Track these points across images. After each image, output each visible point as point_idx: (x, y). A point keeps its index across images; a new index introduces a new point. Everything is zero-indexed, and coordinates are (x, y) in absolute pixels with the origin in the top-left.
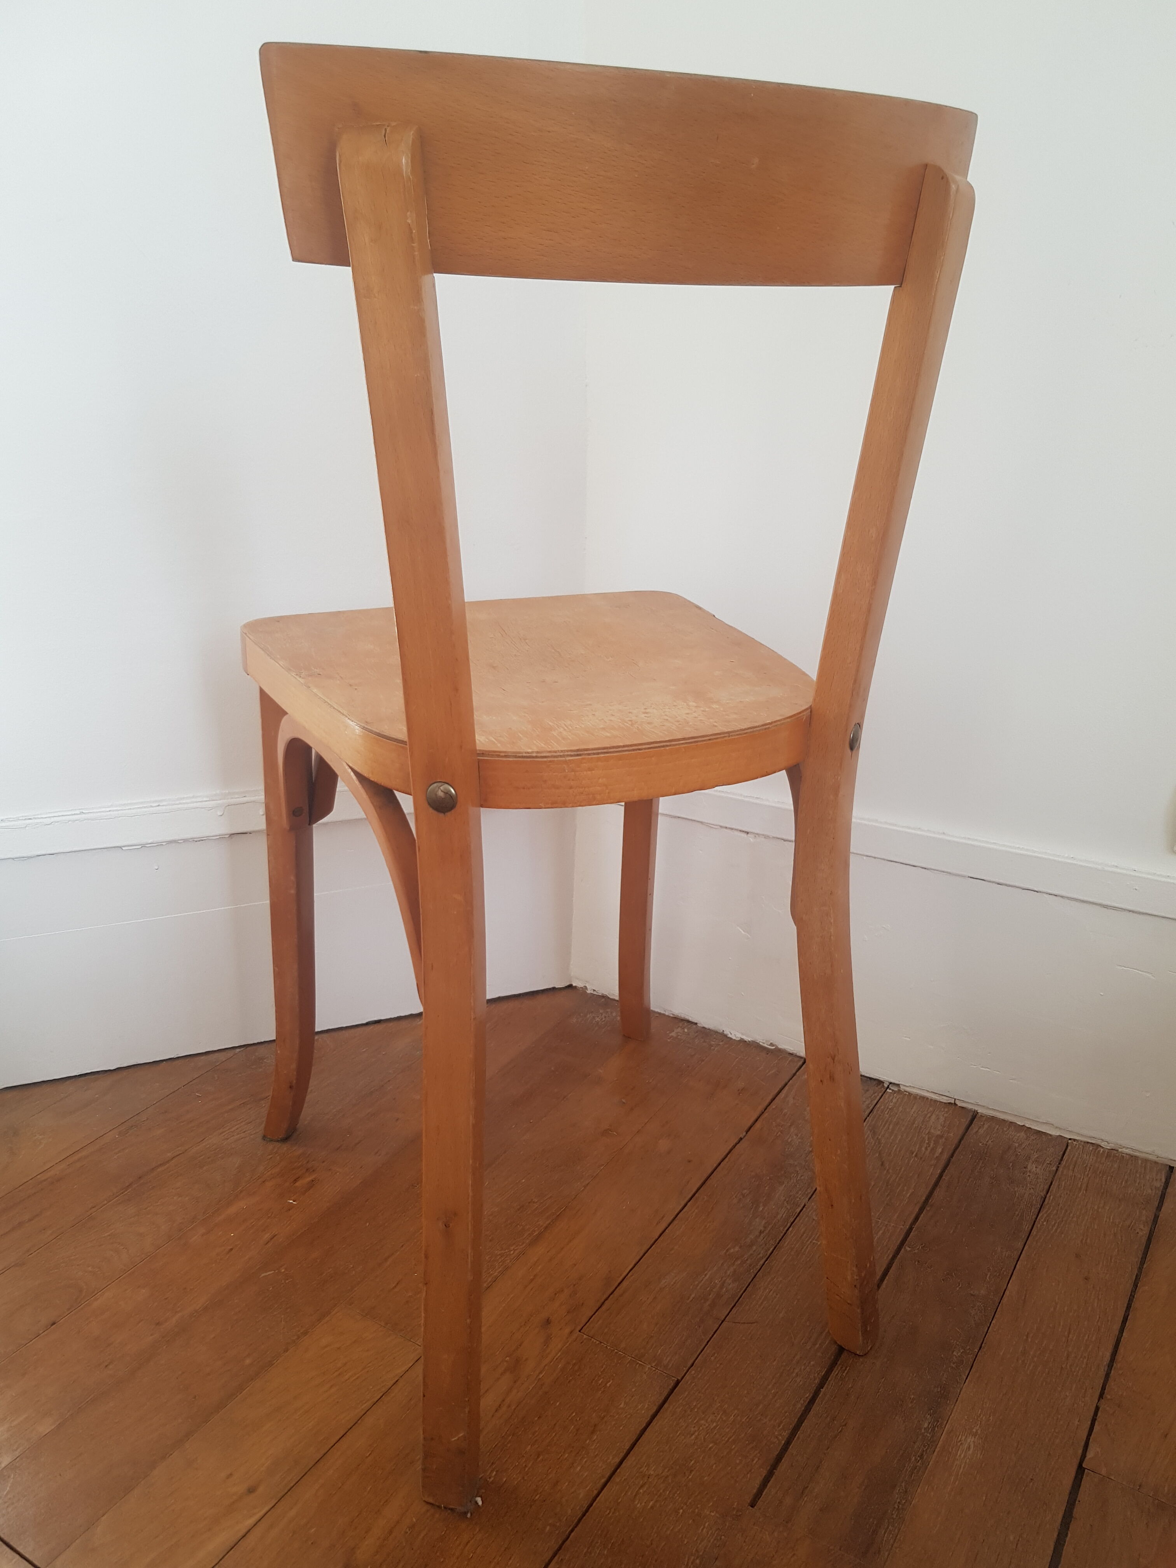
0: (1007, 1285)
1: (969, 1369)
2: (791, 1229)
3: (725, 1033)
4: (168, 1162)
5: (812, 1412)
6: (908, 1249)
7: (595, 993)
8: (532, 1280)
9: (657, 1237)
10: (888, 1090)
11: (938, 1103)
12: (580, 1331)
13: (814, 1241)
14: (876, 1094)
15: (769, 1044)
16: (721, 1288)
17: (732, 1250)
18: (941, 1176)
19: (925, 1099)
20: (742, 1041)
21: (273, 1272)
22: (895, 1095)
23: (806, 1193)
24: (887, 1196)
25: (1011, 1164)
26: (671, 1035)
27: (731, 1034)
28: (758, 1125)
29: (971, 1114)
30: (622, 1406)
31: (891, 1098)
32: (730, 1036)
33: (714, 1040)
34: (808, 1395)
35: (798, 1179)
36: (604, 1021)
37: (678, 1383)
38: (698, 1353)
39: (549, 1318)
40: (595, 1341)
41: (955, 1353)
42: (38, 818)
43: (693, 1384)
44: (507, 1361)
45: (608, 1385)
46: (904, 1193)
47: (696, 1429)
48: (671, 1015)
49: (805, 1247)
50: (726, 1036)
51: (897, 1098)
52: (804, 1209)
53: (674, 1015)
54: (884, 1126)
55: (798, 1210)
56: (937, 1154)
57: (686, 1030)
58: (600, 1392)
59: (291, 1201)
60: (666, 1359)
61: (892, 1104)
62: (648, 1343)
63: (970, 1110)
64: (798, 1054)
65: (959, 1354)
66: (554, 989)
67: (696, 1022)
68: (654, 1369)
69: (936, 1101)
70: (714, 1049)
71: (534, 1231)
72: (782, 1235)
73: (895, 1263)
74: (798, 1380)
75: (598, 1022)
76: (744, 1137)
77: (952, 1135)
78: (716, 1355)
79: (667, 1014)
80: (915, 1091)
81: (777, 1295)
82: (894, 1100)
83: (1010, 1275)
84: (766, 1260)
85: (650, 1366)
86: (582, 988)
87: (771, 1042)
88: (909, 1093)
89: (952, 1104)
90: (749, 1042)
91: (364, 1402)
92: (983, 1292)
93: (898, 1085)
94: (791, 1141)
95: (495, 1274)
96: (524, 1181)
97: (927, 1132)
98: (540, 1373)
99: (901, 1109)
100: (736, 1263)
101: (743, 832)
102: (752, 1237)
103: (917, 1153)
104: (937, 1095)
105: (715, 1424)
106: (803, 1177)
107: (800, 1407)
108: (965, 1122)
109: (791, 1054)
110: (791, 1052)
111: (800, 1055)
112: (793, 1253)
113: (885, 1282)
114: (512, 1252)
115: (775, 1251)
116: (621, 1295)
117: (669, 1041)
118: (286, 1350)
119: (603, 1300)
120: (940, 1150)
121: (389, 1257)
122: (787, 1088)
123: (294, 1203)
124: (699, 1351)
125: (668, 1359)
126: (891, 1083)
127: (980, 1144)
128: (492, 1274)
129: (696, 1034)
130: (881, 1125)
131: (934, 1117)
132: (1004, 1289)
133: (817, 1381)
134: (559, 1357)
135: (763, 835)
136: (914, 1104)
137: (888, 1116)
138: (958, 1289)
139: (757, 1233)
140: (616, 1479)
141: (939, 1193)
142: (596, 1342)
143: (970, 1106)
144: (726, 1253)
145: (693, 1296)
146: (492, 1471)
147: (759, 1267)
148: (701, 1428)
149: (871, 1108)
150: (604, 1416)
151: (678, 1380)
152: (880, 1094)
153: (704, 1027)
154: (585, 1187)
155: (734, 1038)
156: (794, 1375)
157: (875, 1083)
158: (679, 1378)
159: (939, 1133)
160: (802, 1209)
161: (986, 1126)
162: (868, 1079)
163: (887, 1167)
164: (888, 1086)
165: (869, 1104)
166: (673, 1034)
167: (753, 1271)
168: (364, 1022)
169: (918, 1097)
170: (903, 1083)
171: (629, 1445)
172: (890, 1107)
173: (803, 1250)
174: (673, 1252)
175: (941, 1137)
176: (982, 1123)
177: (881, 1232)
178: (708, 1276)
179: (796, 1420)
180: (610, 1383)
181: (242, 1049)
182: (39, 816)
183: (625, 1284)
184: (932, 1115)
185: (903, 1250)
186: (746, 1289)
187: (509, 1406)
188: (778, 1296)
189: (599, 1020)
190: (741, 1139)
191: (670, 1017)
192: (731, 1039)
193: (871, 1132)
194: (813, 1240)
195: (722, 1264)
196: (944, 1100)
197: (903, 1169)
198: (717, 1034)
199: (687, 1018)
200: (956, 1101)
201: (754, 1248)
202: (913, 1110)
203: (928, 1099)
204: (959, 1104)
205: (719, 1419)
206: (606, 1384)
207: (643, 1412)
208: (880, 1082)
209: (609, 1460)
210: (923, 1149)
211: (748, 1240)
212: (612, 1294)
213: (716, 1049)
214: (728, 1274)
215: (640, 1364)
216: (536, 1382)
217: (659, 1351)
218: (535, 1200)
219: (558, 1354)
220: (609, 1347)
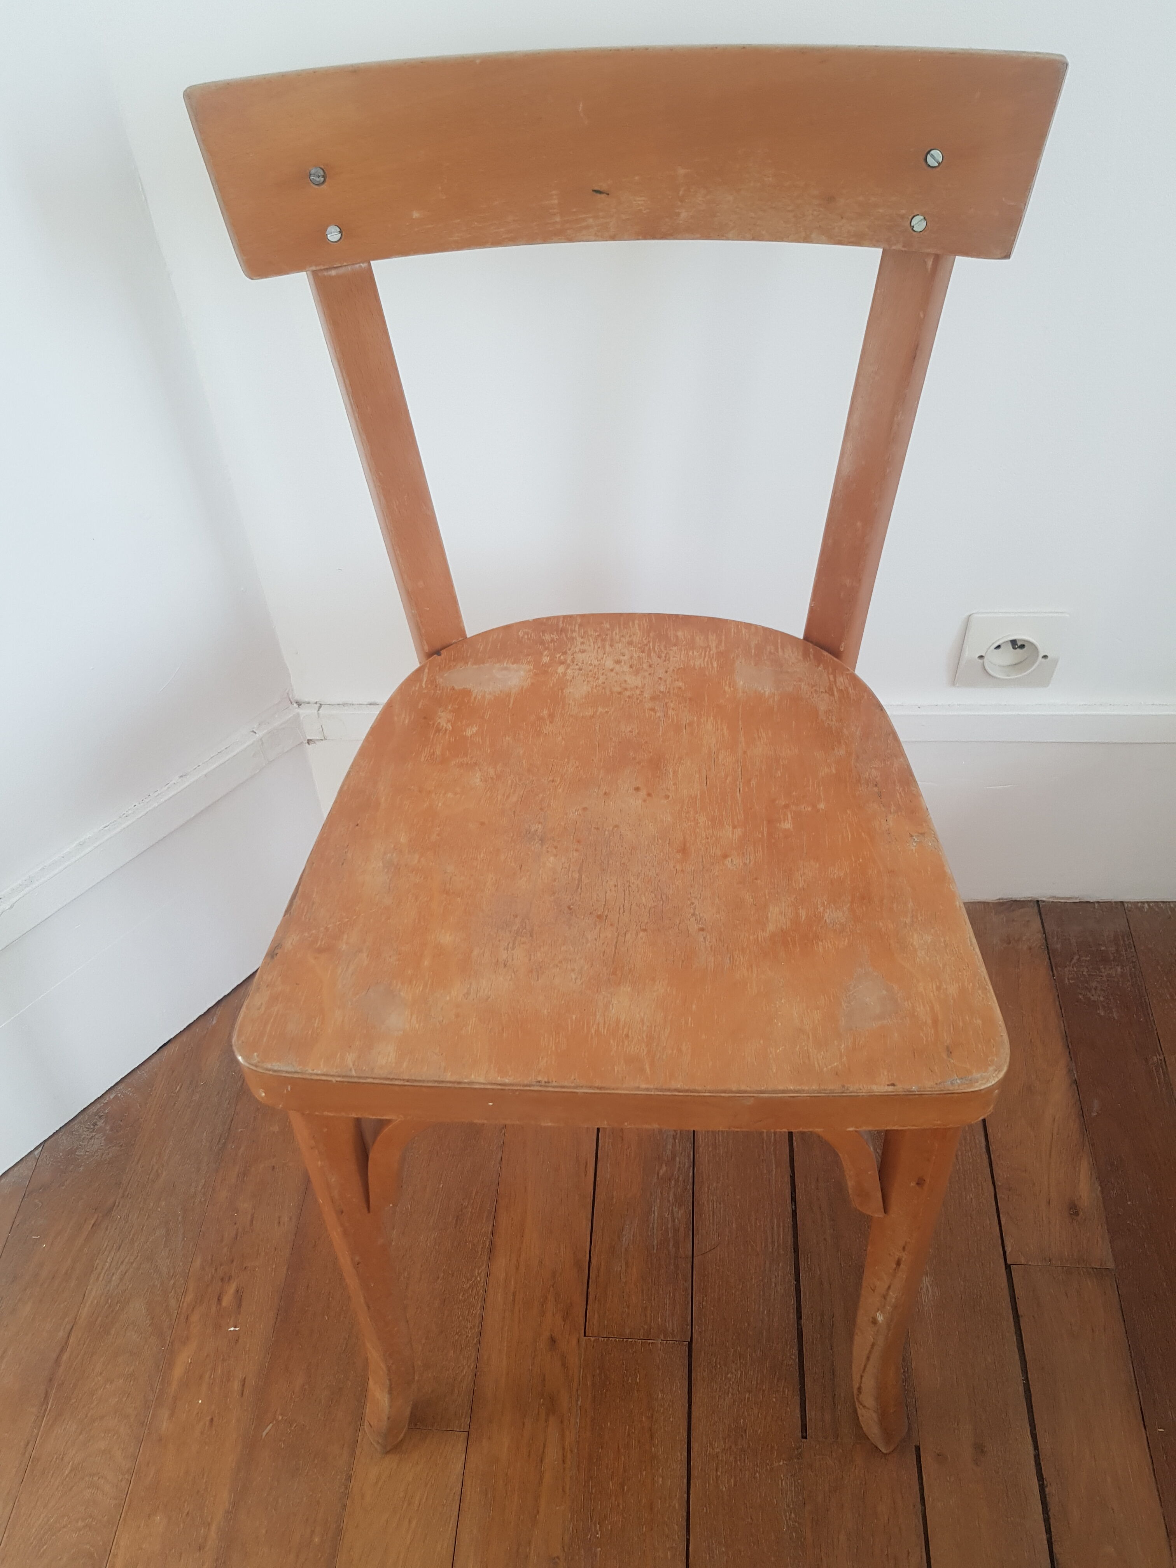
4: (66, 1343)
5: (804, 1317)
8: (514, 1301)
9: (593, 1191)
12: (585, 1336)
16: (673, 1221)
17: (661, 1172)
21: (271, 1425)
30: (660, 1396)
34: (793, 1301)
37: (690, 1344)
38: (690, 1305)
39: (552, 1335)
43: (704, 1340)
44: (543, 1404)
45: (638, 1381)
47: (728, 1385)
58: (636, 1391)
59: (232, 1329)
60: (669, 1326)
62: (646, 1316)
68: (665, 1342)
71: (484, 1242)
74: (779, 1290)
78: (705, 1298)
81: (720, 1204)
85: (660, 1341)
91: (448, 1520)
95: (478, 1313)
96: (442, 1186)
98: (577, 1400)
100: (672, 1186)
102: (669, 1147)
105: (739, 1372)
107: (793, 1316)
112: (710, 1149)
114: (479, 1279)
116: (598, 1276)
118: (344, 1506)
119: (585, 1290)
123: (237, 1329)
124: (691, 1302)
125: (671, 1324)
128: (476, 1314)
134: (583, 1373)
139: (671, 1140)
140: (694, 1473)
142: (604, 1340)
144: (658, 1178)
145: (655, 1242)
146: (595, 1526)
147: (691, 1180)
148: (731, 1383)
150: (652, 1415)
151: (689, 1342)
154: (500, 1165)
156: (773, 1285)
158: (690, 1339)
174: (614, 1201)
178: (656, 1214)
179: (796, 1331)
180: (638, 1378)
183: (594, 1263)
186: (693, 1212)
187: (571, 1451)
188: (722, 1205)
195: (662, 1193)
201: (677, 1159)
205: (740, 1365)
206: (636, 1381)
207: (680, 1392)
209: (679, 1459)
211: (668, 1153)
212: (589, 1280)
214: (671, 1202)
215: (652, 1343)
216: (579, 1412)
217: (660, 1320)
218: (465, 1204)
219: (580, 1371)
220: (618, 1339)
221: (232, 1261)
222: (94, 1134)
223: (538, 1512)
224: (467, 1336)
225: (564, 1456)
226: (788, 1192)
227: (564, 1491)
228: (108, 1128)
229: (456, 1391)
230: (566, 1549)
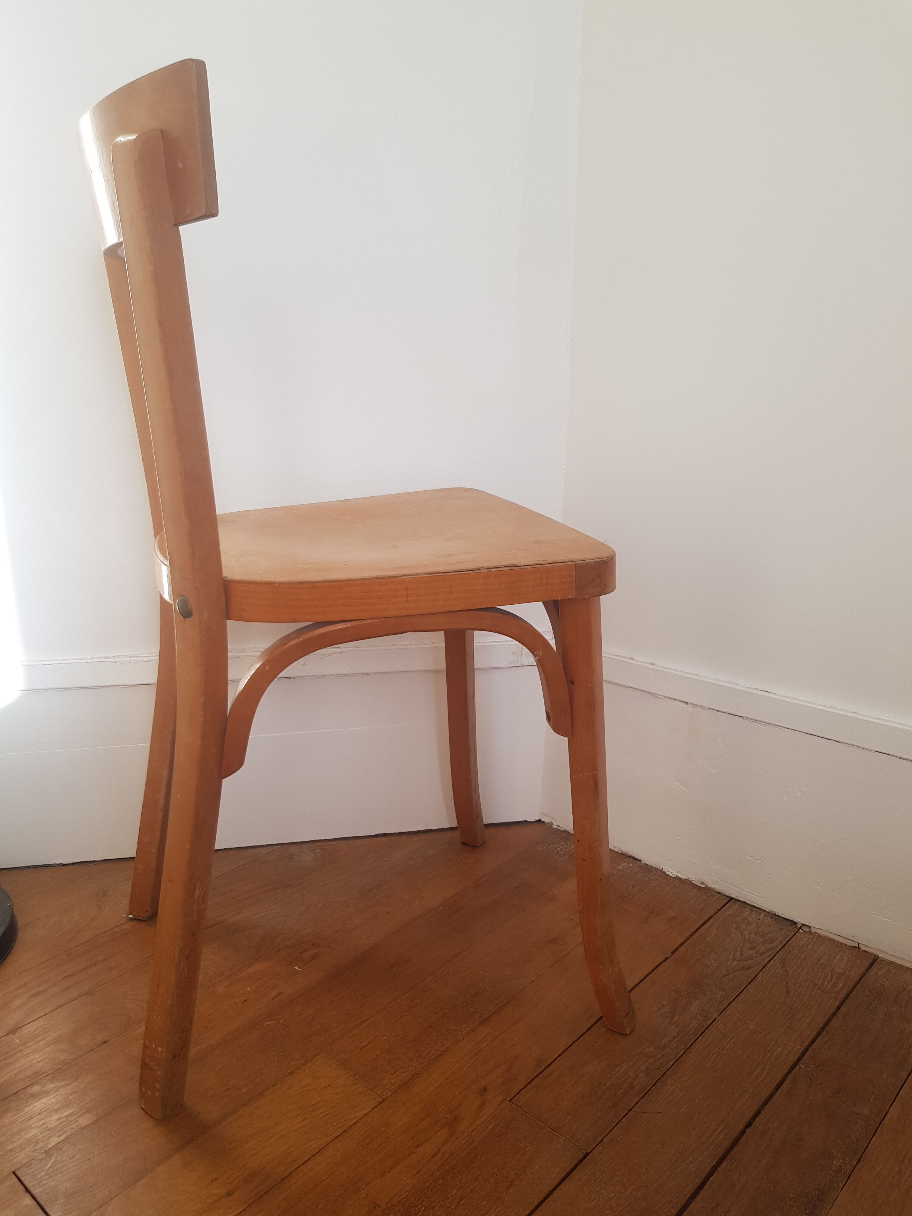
0: (889, 1109)
1: (846, 1179)
2: (700, 1038)
3: (664, 870)
4: (210, 927)
5: (700, 1196)
6: (803, 1066)
7: (559, 828)
8: (476, 1054)
9: (585, 1032)
10: (800, 930)
11: (844, 946)
12: (510, 1101)
13: (719, 1051)
14: (789, 933)
15: (701, 882)
16: (634, 1080)
18: (839, 1008)
19: (832, 941)
20: (677, 878)
21: (274, 1022)
22: (806, 935)
23: (718, 1009)
24: (789, 1019)
25: (904, 1004)
26: (617, 867)
27: (669, 871)
28: (683, 948)
29: (873, 957)
30: (536, 1168)
31: (802, 937)
32: (667, 873)
33: (654, 875)
34: (698, 1181)
35: (712, 996)
36: (564, 851)
37: (587, 1155)
38: (606, 1133)
39: (486, 1087)
40: (521, 1111)
41: (835, 1162)
42: (140, 657)
43: (600, 1158)
44: (447, 1118)
46: (805, 1018)
47: (597, 1196)
48: (620, 852)
49: (711, 1055)
50: (664, 873)
51: (807, 938)
52: (714, 1023)
53: (622, 852)
54: (794, 959)
55: (709, 1023)
56: (837, 989)
57: (631, 865)
58: (520, 1154)
59: (297, 968)
60: (579, 1134)
61: (802, 942)
62: (565, 1118)
63: (872, 954)
64: (724, 893)
65: (838, 1164)
66: (526, 821)
67: (640, 859)
68: (568, 1141)
69: (842, 944)
70: (653, 883)
71: (484, 1014)
72: (692, 1041)
73: (789, 1077)
74: (691, 1167)
75: (558, 852)
76: (670, 957)
77: (853, 973)
78: (622, 1136)
79: (616, 850)
80: (824, 933)
81: (682, 1091)
82: (804, 940)
83: (893, 1100)
84: (676, 1061)
85: (565, 1138)
86: (549, 823)
87: (703, 881)
88: (819, 935)
89: (856, 947)
90: (683, 879)
91: (328, 1135)
92: (866, 1112)
93: (810, 927)
94: (710, 964)
95: (447, 1045)
96: (481, 972)
97: (831, 969)
98: (473, 1131)
99: (810, 947)
100: (650, 1061)
101: (684, 702)
102: (666, 1040)
103: (819, 986)
104: (843, 938)
105: (613, 1194)
106: (716, 995)
107: (690, 1190)
108: (866, 963)
109: (719, 893)
110: (718, 891)
111: (726, 894)
112: (700, 1058)
113: (778, 1092)
114: (463, 1029)
115: (684, 1054)
116: (548, 1076)
117: (615, 872)
118: (274, 1085)
119: (532, 1077)
120: (841, 985)
121: (365, 1021)
122: (711, 920)
123: (299, 969)
124: (608, 1131)
125: (581, 1134)
126: (803, 925)
127: (878, 984)
128: (445, 1045)
129: (640, 869)
130: (790, 959)
131: (838, 956)
132: (886, 1112)
133: (708, 1170)
134: (490, 1119)
135: (699, 706)
136: (822, 944)
137: (797, 952)
138: (843, 1106)
139: (671, 1038)
141: (835, 1024)
143: (871, 951)
145: (609, 1083)
146: (422, 1207)
147: (668, 1067)
148: (601, 1196)
149: (783, 944)
150: (521, 1175)
151: (587, 1153)
152: (793, 933)
153: (646, 864)
154: (530, 983)
155: (671, 875)
156: (688, 1162)
157: (789, 923)
158: (588, 1152)
159: (841, 971)
160: (713, 1022)
161: (885, 969)
162: (784, 920)
163: (792, 995)
164: (801, 927)
165: (782, 940)
166: (620, 867)
167: (664, 1069)
168: (374, 834)
169: (826, 939)
170: (814, 926)
171: (538, 1202)
172: (800, 945)
173: (709, 1057)
174: (597, 1045)
175: (843, 974)
176: (881, 967)
177: (780, 1049)
178: (623, 1069)
179: (685, 1201)
180: (529, 1148)
181: (279, 846)
182: (142, 656)
183: (552, 1067)
184: (837, 955)
185: (798, 1066)
186: (655, 1084)
187: (443, 1155)
188: (682, 1093)
189: (560, 850)
190: (667, 958)
191: (619, 853)
192: (668, 875)
193: (780, 964)
194: (719, 1049)
195: (637, 1061)
196: (849, 943)
197: (805, 998)
198: (657, 870)
199: (633, 855)
200: (860, 944)
201: (667, 1050)
202: (820, 950)
203: (835, 941)
204: (863, 948)
205: (618, 1191)
206: (526, 1148)
207: (554, 1175)
208: (794, 923)
210: (826, 983)
211: (663, 1043)
212: (541, 1073)
213: (654, 883)
214: (641, 1069)
215: (556, 1135)
216: (468, 1138)
217: (574, 1126)
218: (489, 989)
219: (489, 1117)
220: (532, 1117)
221: (327, 940)
222: (310, 853)
223: (389, 1172)
224: (429, 1052)
225: (436, 1154)
226: (748, 1116)
227: (418, 1173)
228: (319, 854)
229: (396, 1074)
230: (389, 1204)
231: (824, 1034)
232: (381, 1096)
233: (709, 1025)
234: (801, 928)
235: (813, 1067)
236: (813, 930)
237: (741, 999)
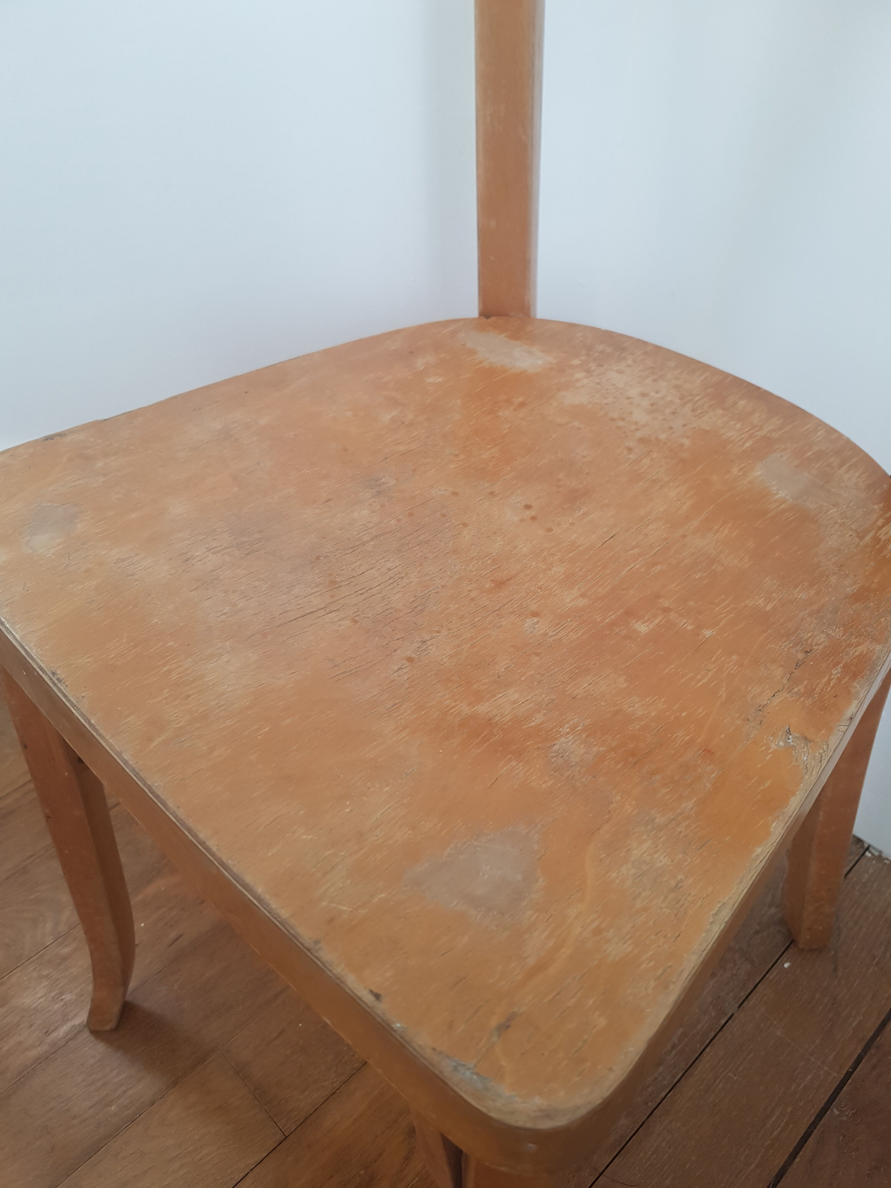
2: (708, 1049)
6: (836, 1112)
10: (867, 853)
13: (730, 1075)
14: (851, 858)
22: (874, 861)
23: (740, 995)
24: (830, 1020)
31: (868, 866)
35: (733, 972)
46: (851, 1020)
51: (875, 868)
52: (730, 1022)
54: (850, 907)
55: (723, 1021)
61: (866, 876)
72: (696, 1055)
82: (871, 871)
84: (671, 1091)
93: (881, 852)
99: (875, 884)
106: (739, 971)
115: (682, 1079)
126: (872, 845)
130: (847, 909)
152: (857, 858)
160: (727, 1021)
167: (652, 1105)
172: (864, 880)
177: (810, 1078)
185: (829, 1112)
186: (637, 1131)
188: (670, 1150)
194: (729, 1071)
197: (857, 981)
229: (305, 1094)
231: (872, 1051)
232: (283, 1130)
233: (723, 1026)
234: (867, 849)
235: (850, 1115)
236: (884, 855)
237: (771, 978)
